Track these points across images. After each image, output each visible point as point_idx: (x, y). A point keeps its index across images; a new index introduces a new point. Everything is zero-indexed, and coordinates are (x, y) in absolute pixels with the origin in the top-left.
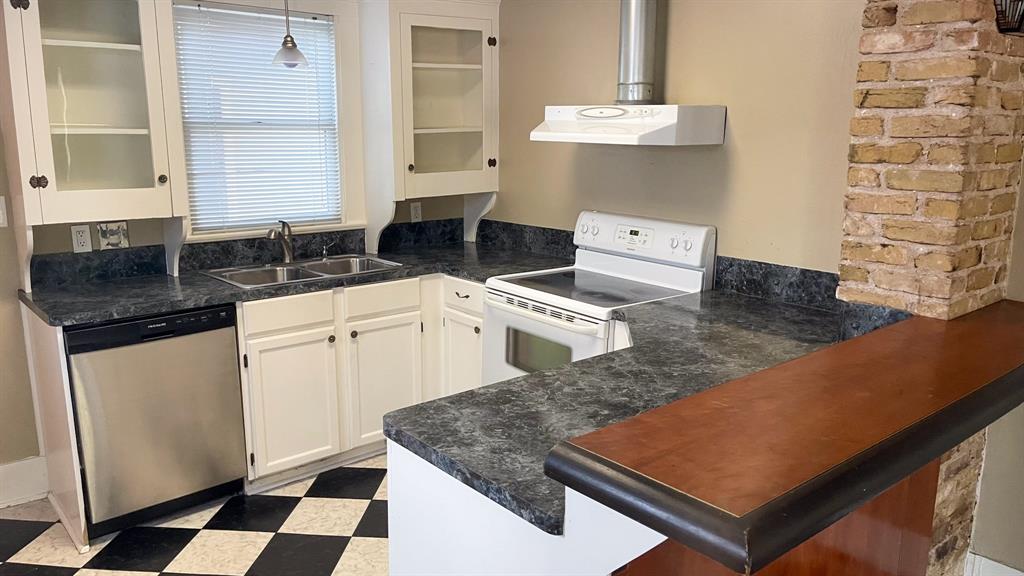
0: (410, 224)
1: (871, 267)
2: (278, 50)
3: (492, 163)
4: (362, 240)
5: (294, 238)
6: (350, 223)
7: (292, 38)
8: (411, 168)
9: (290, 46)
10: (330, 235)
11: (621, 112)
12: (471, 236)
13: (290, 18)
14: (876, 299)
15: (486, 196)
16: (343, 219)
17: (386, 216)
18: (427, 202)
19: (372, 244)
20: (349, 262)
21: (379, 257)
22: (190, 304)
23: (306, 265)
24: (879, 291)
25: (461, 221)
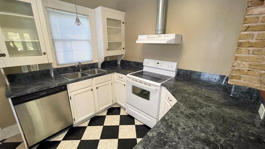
0: (107, 61)
1: (242, 76)
2: (75, 21)
3: (124, 48)
4: (97, 65)
5: (82, 65)
6: (95, 62)
7: (78, 19)
8: (107, 50)
9: (78, 20)
10: (90, 64)
11: (159, 36)
12: (119, 63)
13: (78, 15)
14: (243, 85)
15: (122, 55)
16: (93, 61)
17: (102, 60)
18: (110, 57)
19: (100, 66)
20: (95, 70)
21: (101, 69)
22: (53, 86)
23: (85, 71)
24: (245, 82)
25: (117, 60)
